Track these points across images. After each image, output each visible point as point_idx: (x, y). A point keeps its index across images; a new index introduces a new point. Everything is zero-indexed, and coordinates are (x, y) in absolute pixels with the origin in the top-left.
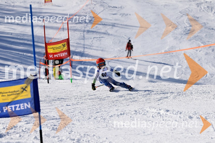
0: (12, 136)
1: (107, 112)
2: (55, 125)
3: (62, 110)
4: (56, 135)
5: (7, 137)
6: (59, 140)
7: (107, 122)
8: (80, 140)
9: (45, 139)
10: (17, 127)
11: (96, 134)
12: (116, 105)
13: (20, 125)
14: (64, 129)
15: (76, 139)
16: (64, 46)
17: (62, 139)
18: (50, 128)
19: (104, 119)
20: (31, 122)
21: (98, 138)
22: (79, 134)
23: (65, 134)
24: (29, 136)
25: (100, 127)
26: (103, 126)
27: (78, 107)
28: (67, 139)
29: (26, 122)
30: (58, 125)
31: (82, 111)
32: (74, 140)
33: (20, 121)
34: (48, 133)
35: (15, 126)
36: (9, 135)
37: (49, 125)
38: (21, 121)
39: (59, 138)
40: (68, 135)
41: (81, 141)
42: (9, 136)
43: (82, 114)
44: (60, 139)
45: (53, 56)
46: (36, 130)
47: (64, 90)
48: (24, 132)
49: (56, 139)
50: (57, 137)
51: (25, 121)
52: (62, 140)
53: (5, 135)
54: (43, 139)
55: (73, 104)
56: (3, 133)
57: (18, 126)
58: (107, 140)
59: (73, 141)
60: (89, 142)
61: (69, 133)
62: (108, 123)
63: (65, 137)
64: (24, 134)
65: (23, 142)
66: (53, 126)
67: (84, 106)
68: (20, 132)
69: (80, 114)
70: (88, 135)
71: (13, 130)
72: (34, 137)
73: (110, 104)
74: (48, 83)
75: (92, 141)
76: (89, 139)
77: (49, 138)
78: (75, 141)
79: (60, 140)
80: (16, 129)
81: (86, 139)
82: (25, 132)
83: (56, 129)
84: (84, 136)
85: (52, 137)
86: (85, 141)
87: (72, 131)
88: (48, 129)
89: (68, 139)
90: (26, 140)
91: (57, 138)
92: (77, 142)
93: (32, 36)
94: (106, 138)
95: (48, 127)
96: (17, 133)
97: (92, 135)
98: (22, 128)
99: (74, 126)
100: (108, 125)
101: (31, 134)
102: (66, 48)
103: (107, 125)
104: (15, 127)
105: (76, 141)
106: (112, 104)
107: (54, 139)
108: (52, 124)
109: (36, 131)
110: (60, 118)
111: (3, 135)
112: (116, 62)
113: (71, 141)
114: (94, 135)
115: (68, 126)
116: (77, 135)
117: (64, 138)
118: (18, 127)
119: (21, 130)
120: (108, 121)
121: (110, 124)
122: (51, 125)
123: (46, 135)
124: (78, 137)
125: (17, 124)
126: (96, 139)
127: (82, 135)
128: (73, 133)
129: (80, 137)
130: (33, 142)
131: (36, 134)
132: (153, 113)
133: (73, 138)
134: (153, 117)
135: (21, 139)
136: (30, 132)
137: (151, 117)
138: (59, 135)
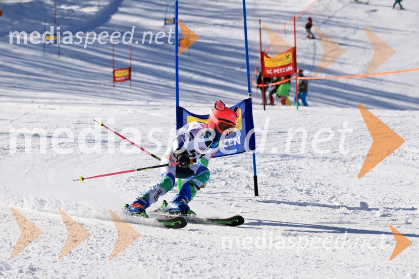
0: (215, 184)
2: (274, 170)
4: (276, 184)
6: (281, 191)
9: (261, 189)
10: (222, 171)
11: (333, 182)
12: (361, 143)
13: (226, 168)
14: (288, 175)
15: (304, 189)
16: (288, 57)
17: (285, 189)
18: (268, 174)
19: (344, 161)
20: (241, 165)
21: (335, 188)
22: (308, 183)
23: (289, 182)
24: (238, 184)
25: (338, 173)
26: (343, 172)
29: (235, 165)
30: (279, 169)
32: (302, 190)
33: (225, 163)
34: (266, 180)
35: (220, 170)
36: (211, 182)
37: (266, 169)
38: (227, 163)
39: (280, 188)
40: (294, 184)
41: (312, 192)
42: (212, 184)
43: (312, 154)
44: (282, 190)
45: (273, 72)
48: (231, 179)
49: (276, 189)
51: (232, 162)
52: (285, 191)
54: (259, 189)
57: (224, 170)
58: (349, 192)
59: (300, 192)
60: (322, 194)
61: (295, 181)
62: (350, 167)
63: (289, 186)
64: (232, 182)
65: (231, 192)
66: (272, 171)
68: (226, 179)
69: (309, 154)
70: (321, 184)
71: (216, 176)
72: (246, 185)
73: (353, 141)
74: (265, 109)
76: (323, 190)
77: (267, 188)
78: (302, 193)
79: (282, 191)
81: (319, 190)
82: (233, 178)
83: (277, 174)
84: (316, 186)
85: (271, 186)
86: (317, 192)
87: (298, 178)
88: (265, 175)
89: (294, 190)
90: (235, 190)
91: (278, 187)
92: (306, 193)
93: (244, 43)
94: (348, 189)
95: (265, 172)
96: (222, 180)
97: (327, 184)
98: (229, 173)
100: (349, 170)
101: (241, 182)
102: (290, 60)
103: (347, 170)
104: (219, 171)
105: (305, 192)
106: (356, 141)
107: (274, 188)
108: (271, 167)
109: (248, 177)
110: (281, 160)
113: (297, 192)
114: (330, 184)
115: (294, 171)
116: (306, 184)
117: (287, 188)
118: (224, 172)
119: (228, 176)
120: (350, 165)
121: (352, 169)
122: (269, 169)
123: (262, 182)
124: (307, 186)
125: (221, 167)
126: (333, 189)
127: (313, 184)
128: (300, 181)
129: (310, 186)
130: (245, 193)
131: (249, 181)
132: (414, 154)
133: (300, 187)
134: (413, 159)
135: (227, 188)
136: (239, 179)
137: (411, 160)
138: (280, 183)
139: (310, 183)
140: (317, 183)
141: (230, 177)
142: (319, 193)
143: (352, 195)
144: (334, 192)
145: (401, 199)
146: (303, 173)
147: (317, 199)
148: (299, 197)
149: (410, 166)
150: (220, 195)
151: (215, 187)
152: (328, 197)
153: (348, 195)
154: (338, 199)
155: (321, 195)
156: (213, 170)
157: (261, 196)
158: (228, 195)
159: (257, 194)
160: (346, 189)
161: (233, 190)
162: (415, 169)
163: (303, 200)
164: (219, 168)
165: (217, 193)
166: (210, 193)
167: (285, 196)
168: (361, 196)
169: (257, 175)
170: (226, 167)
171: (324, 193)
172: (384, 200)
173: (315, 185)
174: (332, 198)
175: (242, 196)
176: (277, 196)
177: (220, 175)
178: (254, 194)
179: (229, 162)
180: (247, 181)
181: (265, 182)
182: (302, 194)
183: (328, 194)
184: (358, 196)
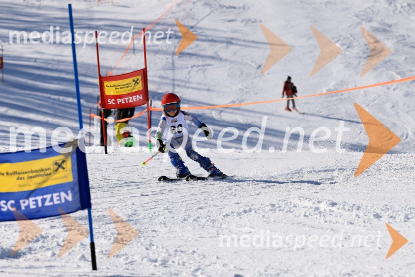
0: (38, 256)
1: (219, 207)
2: (118, 234)
3: (133, 204)
4: (122, 252)
5: (29, 256)
6: (127, 262)
7: (218, 227)
8: (168, 261)
9: (101, 260)
10: (48, 237)
11: (198, 249)
12: (235, 195)
13: (54, 234)
14: (138, 240)
15: (159, 259)
16: (136, 82)
17: (134, 260)
18: (110, 239)
19: (213, 220)
21: (201, 257)
22: (164, 250)
23: (139, 250)
24: (69, 254)
25: (205, 236)
26: (212, 235)
27: (164, 198)
28: (142, 260)
29: (65, 228)
31: (170, 207)
32: (156, 261)
33: (52, 227)
34: (107, 249)
35: (44, 235)
36: (33, 252)
37: (108, 233)
38: (55, 227)
39: (127, 258)
40: (145, 252)
41: (170, 262)
42: (33, 255)
43: (171, 212)
44: (129, 260)
45: (116, 101)
46: (84, 243)
47: (136, 167)
48: (60, 248)
49: (121, 260)
50: (123, 255)
51: (62, 225)
52: (134, 262)
53: (24, 254)
54: (97, 260)
55: (155, 193)
56: (20, 250)
57: (50, 236)
58: (219, 261)
59: (154, 264)
60: (184, 265)
61: (147, 249)
62: (221, 228)
63: (139, 256)
65: (60, 265)
66: (116, 236)
67: (175, 197)
68: (53, 247)
69: (167, 211)
70: (182, 252)
71: (40, 244)
72: (80, 255)
73: (225, 192)
75: (190, 264)
76: (185, 260)
77: (109, 259)
78: (157, 264)
80: (45, 241)
81: (179, 260)
82: (62, 246)
84: (175, 254)
86: (176, 263)
87: (151, 245)
88: (106, 242)
89: (145, 260)
90: (65, 262)
91: (124, 257)
92: (162, 264)
94: (217, 258)
95: (106, 237)
96: (48, 249)
97: (191, 251)
98: (57, 240)
99: (156, 235)
100: (220, 232)
101: (73, 251)
103: (218, 232)
104: (43, 237)
105: (160, 263)
106: (229, 192)
107: (118, 259)
108: (115, 231)
109: (83, 245)
110: (129, 220)
111: (20, 253)
112: (235, 111)
113: (150, 263)
114: (194, 252)
115: (145, 234)
116: (161, 252)
117: (136, 258)
118: (50, 238)
119: (56, 243)
120: (221, 225)
121: (224, 231)
122: (112, 234)
123: (103, 252)
124: (163, 255)
125: (47, 232)
126: (198, 259)
127: (172, 251)
128: (154, 248)
129: (167, 255)
130: (78, 266)
131: (84, 250)
132: (307, 209)
133: (153, 257)
134: (305, 216)
135: (55, 260)
136: (71, 247)
137: (302, 217)
138: (127, 251)
139: (167, 250)
140: (176, 251)
141: (58, 245)
142: (179, 264)
143: (224, 265)
144: (200, 262)
145: (290, 269)
146: (159, 237)
147: (177, 272)
148: (152, 270)
149: (301, 225)
150: (44, 270)
151: (38, 260)
152: (192, 269)
153: (218, 266)
154: (204, 271)
155: (181, 266)
156: (36, 236)
157: (101, 270)
158: (56, 269)
159: (95, 267)
160: (215, 257)
161: (63, 263)
162: (307, 229)
163: (158, 273)
164: (43, 233)
165: (41, 268)
166: (30, 267)
167: (133, 270)
168: (235, 267)
169: (95, 241)
170: (53, 232)
171: (186, 264)
172: (266, 271)
173: (173, 253)
174: (196, 270)
175: (74, 271)
176: (122, 269)
177: (44, 242)
178: (91, 268)
179: (57, 225)
180: (81, 250)
181: (106, 251)
182: (156, 266)
183: (192, 265)
184: (232, 267)
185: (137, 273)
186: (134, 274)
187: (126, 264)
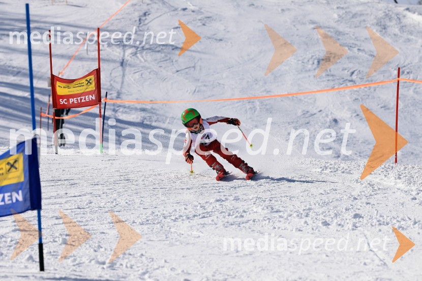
2: (67, 235)
4: (70, 254)
6: (75, 263)
7: (167, 231)
8: (116, 264)
9: (49, 261)
11: (146, 252)
14: (86, 242)
15: (107, 261)
16: (89, 82)
17: (81, 262)
18: (59, 240)
21: (149, 260)
22: (113, 253)
23: (87, 252)
25: (154, 239)
26: (160, 238)
28: (90, 262)
29: (13, 228)
32: (104, 263)
34: (55, 250)
37: (57, 234)
39: (75, 260)
40: (93, 254)
41: (118, 265)
44: (77, 262)
45: (68, 101)
47: (86, 167)
48: (8, 248)
49: (69, 261)
50: (71, 257)
52: (81, 264)
54: (45, 261)
58: (167, 265)
59: (102, 266)
60: (131, 268)
61: (95, 251)
62: (170, 231)
63: (87, 258)
64: (9, 252)
65: (7, 266)
66: (64, 237)
70: (130, 254)
72: (28, 256)
74: (57, 153)
75: (138, 267)
76: (133, 263)
77: (56, 260)
78: (105, 266)
79: (77, 264)
81: (127, 263)
82: (10, 246)
84: (124, 257)
86: (124, 266)
87: (100, 247)
89: (93, 262)
90: (13, 262)
91: (72, 259)
92: (110, 267)
94: (166, 261)
95: (54, 238)
97: (139, 255)
98: (5, 240)
99: (105, 237)
100: (169, 235)
102: (92, 87)
103: (166, 235)
105: (108, 265)
107: (66, 260)
108: (63, 232)
109: (31, 245)
113: (98, 265)
114: (142, 255)
115: (94, 236)
116: (110, 254)
117: (84, 259)
119: (4, 243)
120: (170, 228)
121: (173, 234)
122: (61, 235)
123: (50, 252)
124: (111, 257)
126: (146, 262)
127: (120, 254)
128: (102, 250)
130: (26, 267)
131: (32, 250)
133: (101, 259)
135: (2, 260)
138: (75, 253)
140: (124, 254)
141: (6, 245)
142: (127, 267)
143: (171, 269)
144: (148, 265)
145: (237, 274)
146: (107, 240)
147: (124, 275)
148: (100, 273)
152: (140, 272)
153: (165, 270)
154: (152, 275)
155: (129, 269)
157: (48, 271)
158: (4, 270)
159: (42, 268)
160: (163, 261)
161: (10, 263)
163: (105, 276)
167: (81, 271)
168: (183, 271)
169: (44, 242)
170: (2, 231)
171: (133, 267)
172: (213, 276)
173: (122, 256)
174: (144, 274)
175: (21, 271)
176: (69, 271)
178: (38, 268)
180: (29, 250)
181: (54, 252)
182: (103, 268)
183: (140, 268)
184: (180, 271)
185: (85, 275)
186: (80, 276)
187: (74, 265)
